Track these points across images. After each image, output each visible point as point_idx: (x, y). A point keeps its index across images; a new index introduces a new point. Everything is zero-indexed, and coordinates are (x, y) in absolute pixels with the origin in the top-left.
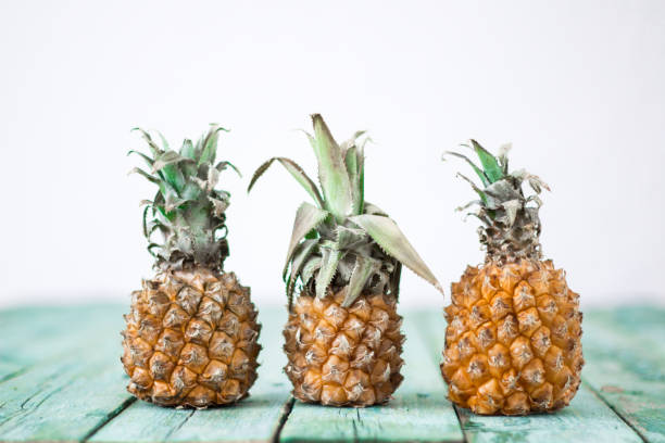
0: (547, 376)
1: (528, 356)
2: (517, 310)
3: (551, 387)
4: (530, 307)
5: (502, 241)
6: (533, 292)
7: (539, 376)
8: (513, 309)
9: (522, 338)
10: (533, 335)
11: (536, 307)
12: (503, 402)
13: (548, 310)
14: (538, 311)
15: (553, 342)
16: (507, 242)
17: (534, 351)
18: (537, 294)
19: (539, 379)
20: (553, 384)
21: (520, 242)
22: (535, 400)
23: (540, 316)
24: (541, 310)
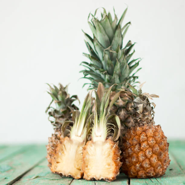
0: (151, 164)
1: (143, 158)
2: (141, 142)
3: (152, 168)
4: (145, 141)
5: (138, 119)
6: (146, 136)
7: (147, 165)
8: (139, 142)
9: (142, 151)
10: (146, 150)
11: (147, 141)
12: (136, 173)
13: (151, 142)
14: (148, 142)
15: (153, 153)
16: (140, 119)
17: (146, 156)
18: (148, 137)
19: (147, 166)
20: (154, 167)
21: (145, 119)
22: (147, 173)
23: (148, 144)
24: (149, 142)
